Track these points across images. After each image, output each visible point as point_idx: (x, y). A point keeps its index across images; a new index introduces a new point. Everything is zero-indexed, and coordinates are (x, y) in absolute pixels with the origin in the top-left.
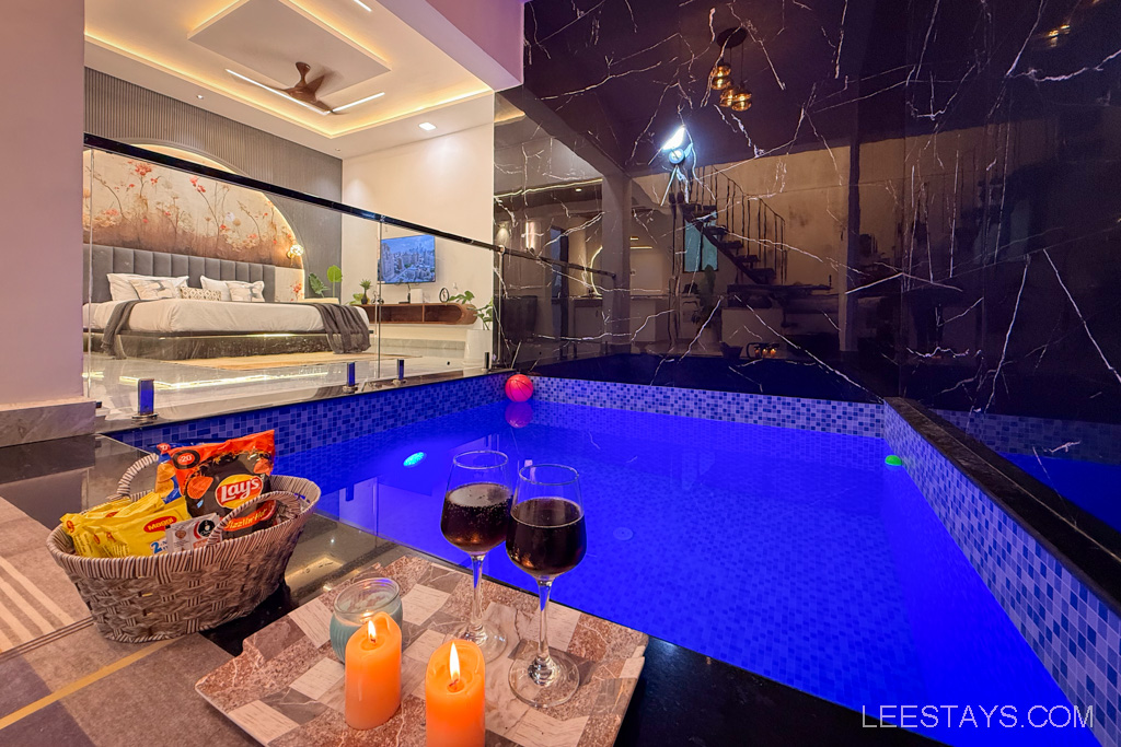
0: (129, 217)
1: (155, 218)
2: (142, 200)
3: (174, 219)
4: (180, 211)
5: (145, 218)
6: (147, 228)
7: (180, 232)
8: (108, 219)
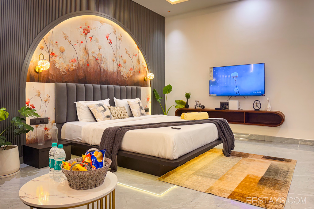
0: (81, 63)
1: (92, 63)
2: (86, 51)
3: (100, 62)
4: (102, 57)
5: (88, 63)
6: (89, 69)
7: (102, 70)
8: (72, 65)
